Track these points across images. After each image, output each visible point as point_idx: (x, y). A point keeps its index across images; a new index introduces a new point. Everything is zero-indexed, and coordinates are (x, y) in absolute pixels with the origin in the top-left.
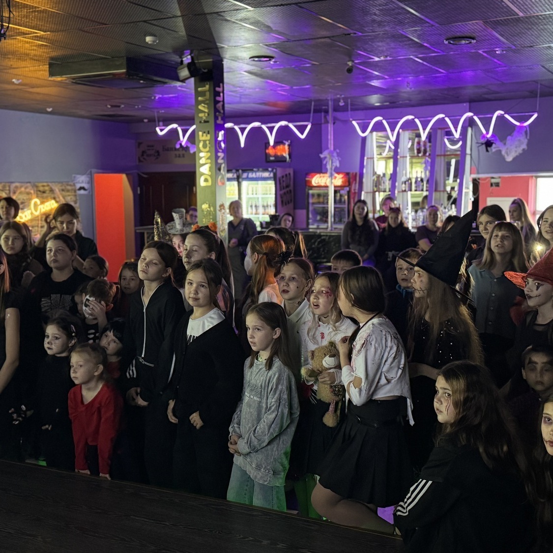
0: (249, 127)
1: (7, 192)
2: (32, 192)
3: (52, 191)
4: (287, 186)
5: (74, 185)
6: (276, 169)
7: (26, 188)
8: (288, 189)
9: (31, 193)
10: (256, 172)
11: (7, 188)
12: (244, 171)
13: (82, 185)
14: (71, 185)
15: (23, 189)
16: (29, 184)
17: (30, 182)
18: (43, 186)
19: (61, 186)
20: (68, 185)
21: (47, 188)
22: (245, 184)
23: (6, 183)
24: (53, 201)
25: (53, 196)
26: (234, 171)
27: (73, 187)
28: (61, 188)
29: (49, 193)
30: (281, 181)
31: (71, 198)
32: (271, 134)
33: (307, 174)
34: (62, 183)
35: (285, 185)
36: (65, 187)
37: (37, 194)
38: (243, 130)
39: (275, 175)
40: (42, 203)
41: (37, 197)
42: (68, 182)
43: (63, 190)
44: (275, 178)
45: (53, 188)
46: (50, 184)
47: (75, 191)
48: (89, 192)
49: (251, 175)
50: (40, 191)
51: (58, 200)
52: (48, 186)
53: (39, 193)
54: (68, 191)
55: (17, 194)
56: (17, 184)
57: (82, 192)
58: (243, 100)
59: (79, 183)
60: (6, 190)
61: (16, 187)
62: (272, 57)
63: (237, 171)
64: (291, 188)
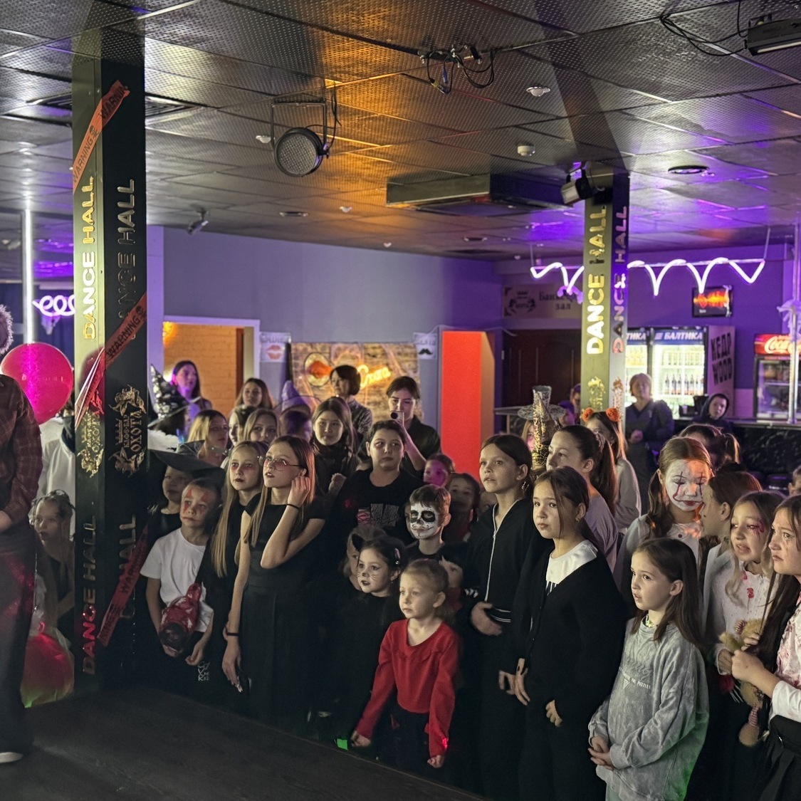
0: (667, 266)
1: (327, 355)
2: (359, 355)
3: (385, 354)
4: (725, 354)
5: (415, 347)
6: (708, 328)
7: (351, 351)
8: (725, 358)
9: (357, 358)
10: (676, 331)
11: (327, 351)
12: (657, 330)
13: (425, 347)
14: (410, 347)
15: (347, 352)
16: (355, 345)
17: (356, 343)
18: (374, 348)
19: (398, 348)
20: (406, 347)
21: (378, 351)
22: (658, 349)
23: (325, 343)
24: (386, 369)
25: (385, 361)
26: (642, 329)
27: (413, 350)
28: (397, 351)
29: (381, 358)
30: (716, 346)
31: (409, 365)
32: (701, 276)
33: (757, 336)
34: (398, 343)
35: (720, 352)
36: (402, 349)
37: (365, 359)
38: (657, 271)
39: (706, 336)
40: (371, 371)
41: (365, 362)
42: (406, 342)
43: (399, 354)
44: (705, 341)
45: (387, 350)
46: (383, 345)
47: (415, 355)
48: (435, 357)
49: (667, 336)
50: (369, 355)
51: (391, 366)
52: (380, 347)
53: (368, 357)
54: (406, 355)
55: (339, 358)
56: (341, 345)
57: (425, 356)
58: (659, 228)
59: (421, 344)
60: (326, 353)
61: (339, 349)
62: (705, 168)
63: (647, 329)
64: (731, 355)
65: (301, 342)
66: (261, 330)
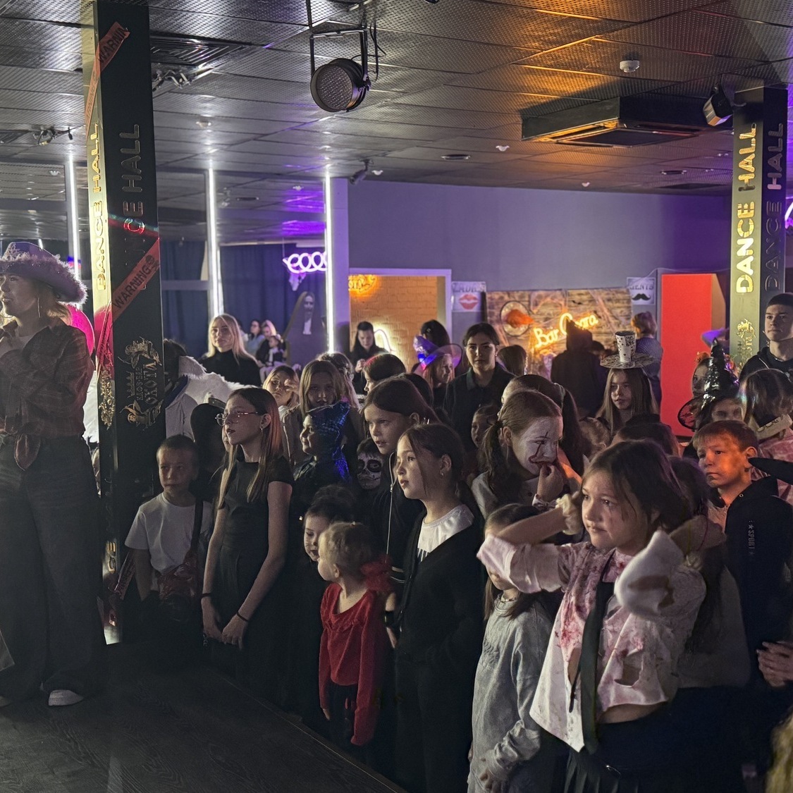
1: (527, 303)
2: (562, 303)
3: (592, 301)
5: (628, 292)
7: (553, 298)
11: (527, 299)
13: (641, 292)
14: (622, 293)
15: (549, 299)
16: (558, 293)
17: (560, 290)
18: (580, 294)
19: (608, 294)
20: (617, 292)
21: (585, 297)
23: (524, 291)
24: (593, 316)
25: (593, 308)
28: (607, 297)
29: (588, 305)
31: (622, 312)
37: (570, 306)
40: (576, 317)
41: (569, 310)
42: (618, 288)
43: (609, 300)
45: (595, 297)
46: (590, 291)
47: (629, 301)
50: (574, 302)
51: (600, 314)
52: (587, 294)
53: (572, 304)
54: (618, 301)
55: (539, 307)
57: (641, 302)
60: (525, 301)
61: (540, 297)
65: (498, 291)
66: (453, 280)
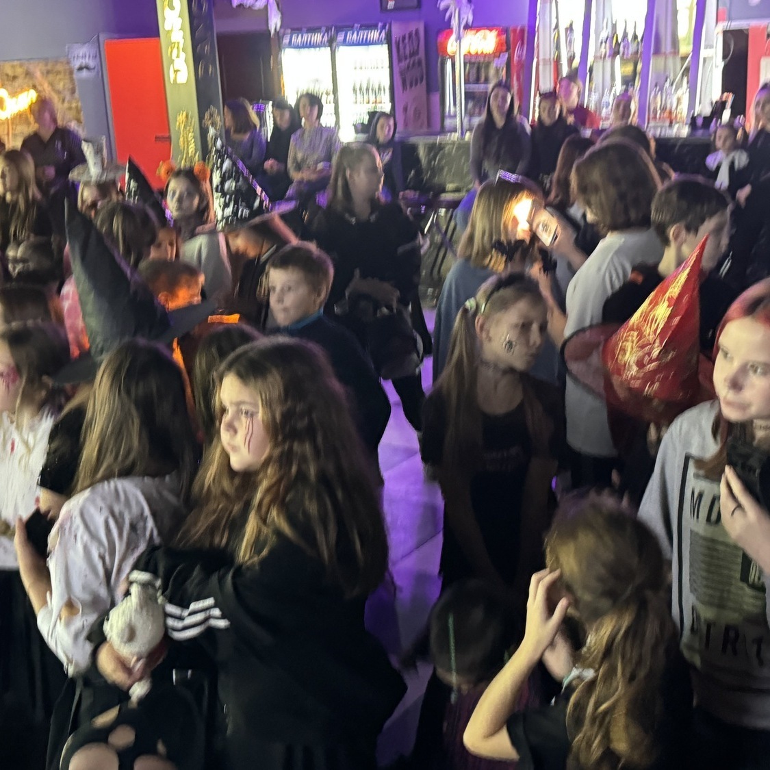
3: (28, 74)
6: (390, 24)
8: (414, 59)
10: (357, 30)
13: (84, 62)
14: (63, 63)
18: (14, 67)
19: (45, 65)
20: (56, 63)
22: (343, 52)
24: (31, 91)
25: (31, 83)
26: (323, 29)
27: (68, 67)
28: (44, 69)
29: (24, 79)
30: (401, 47)
31: (64, 85)
33: (439, 32)
34: (46, 59)
35: (408, 52)
36: (52, 66)
37: (3, 81)
39: (389, 35)
40: (13, 96)
41: (3, 85)
42: (57, 57)
43: (48, 72)
44: (388, 41)
46: (25, 63)
47: (71, 73)
48: (97, 73)
49: (351, 36)
50: (7, 76)
52: (21, 66)
53: (6, 79)
54: (58, 73)
57: (85, 73)
59: (78, 58)
63: (328, 29)
64: (421, 56)
